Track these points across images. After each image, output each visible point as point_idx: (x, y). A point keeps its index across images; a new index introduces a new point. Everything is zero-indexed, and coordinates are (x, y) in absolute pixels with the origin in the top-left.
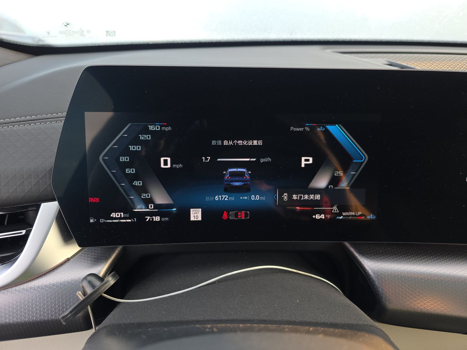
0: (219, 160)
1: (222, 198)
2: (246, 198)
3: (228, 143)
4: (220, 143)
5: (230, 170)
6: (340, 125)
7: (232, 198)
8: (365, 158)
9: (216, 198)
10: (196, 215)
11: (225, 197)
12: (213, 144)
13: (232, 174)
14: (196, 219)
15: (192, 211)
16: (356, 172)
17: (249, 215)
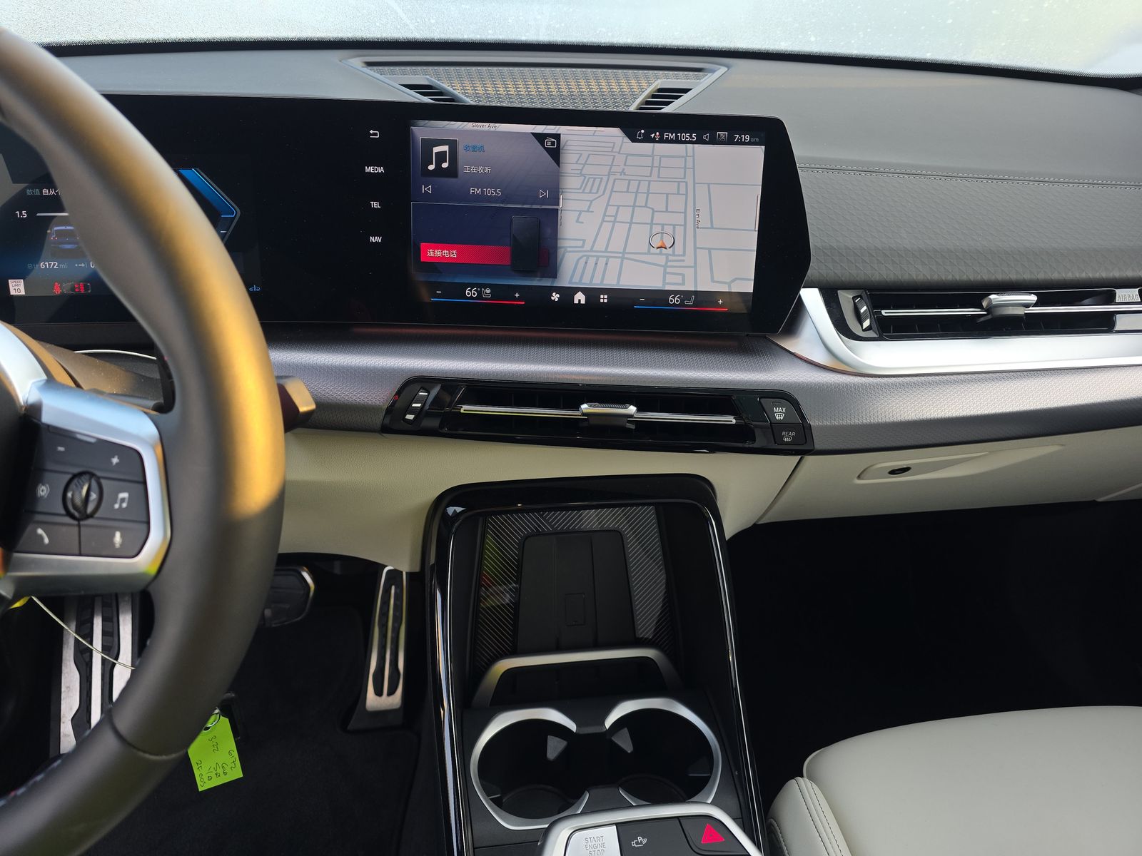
0: (38, 215)
1: (50, 265)
2: (83, 265)
3: (49, 192)
4: (37, 192)
5: (56, 228)
6: (198, 169)
7: (64, 266)
8: (236, 212)
9: (41, 265)
10: (16, 288)
11: (54, 265)
12: (28, 194)
13: (59, 233)
14: (17, 294)
15: (11, 283)
16: (228, 230)
17: (90, 288)
